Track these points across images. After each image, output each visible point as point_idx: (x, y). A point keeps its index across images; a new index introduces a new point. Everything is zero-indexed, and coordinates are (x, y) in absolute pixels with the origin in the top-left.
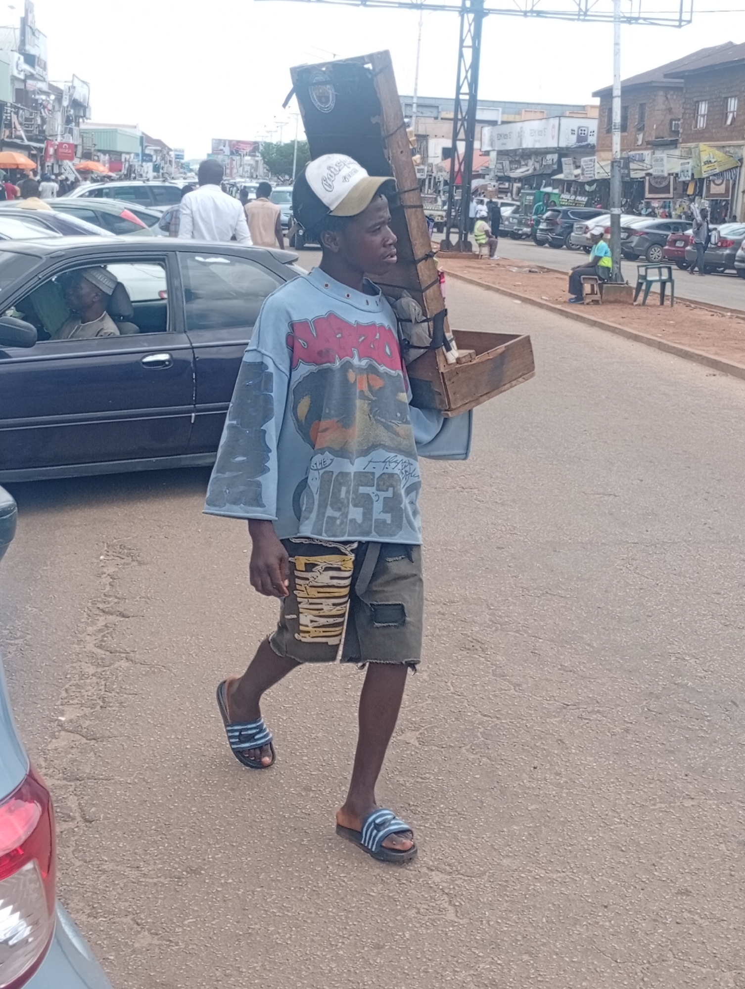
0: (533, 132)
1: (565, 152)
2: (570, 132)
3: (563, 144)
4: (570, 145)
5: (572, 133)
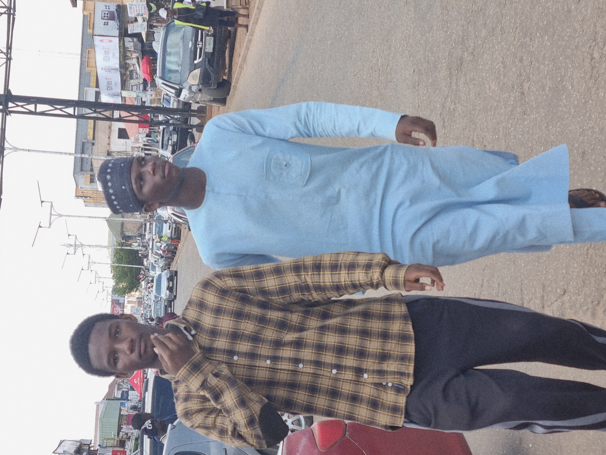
0: (106, 59)
1: (123, 31)
4: (117, 27)
5: (107, 24)
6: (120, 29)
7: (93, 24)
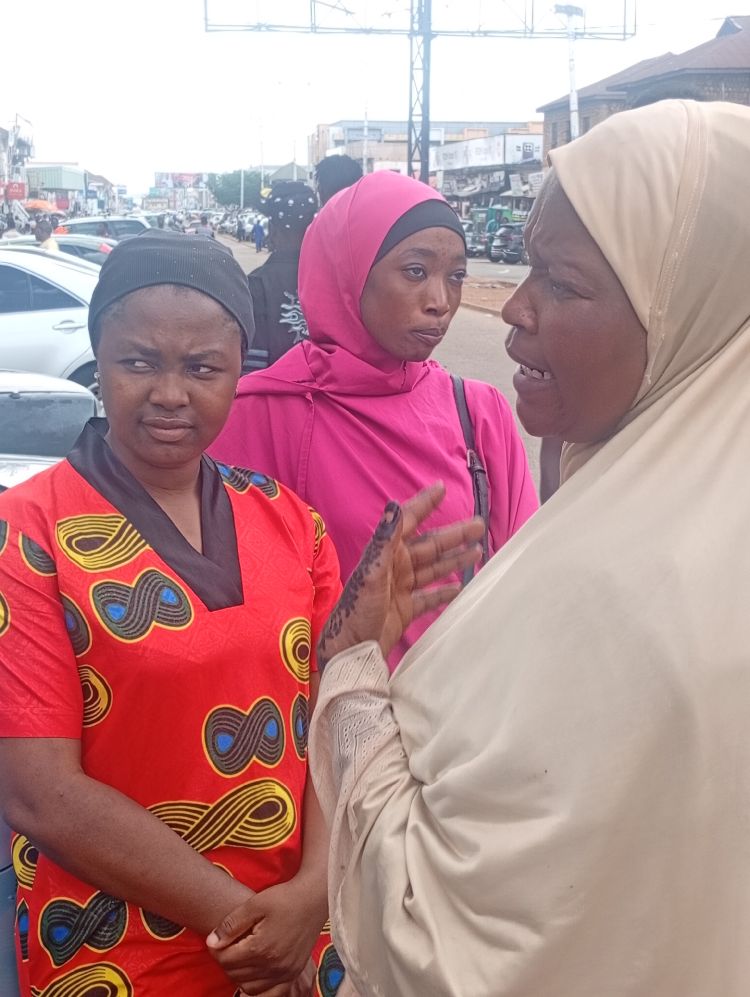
0: (478, 151)
1: (512, 169)
2: (515, 148)
3: (509, 161)
4: (516, 162)
5: (518, 150)
6: (514, 165)
7: (517, 134)
